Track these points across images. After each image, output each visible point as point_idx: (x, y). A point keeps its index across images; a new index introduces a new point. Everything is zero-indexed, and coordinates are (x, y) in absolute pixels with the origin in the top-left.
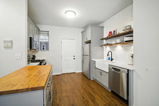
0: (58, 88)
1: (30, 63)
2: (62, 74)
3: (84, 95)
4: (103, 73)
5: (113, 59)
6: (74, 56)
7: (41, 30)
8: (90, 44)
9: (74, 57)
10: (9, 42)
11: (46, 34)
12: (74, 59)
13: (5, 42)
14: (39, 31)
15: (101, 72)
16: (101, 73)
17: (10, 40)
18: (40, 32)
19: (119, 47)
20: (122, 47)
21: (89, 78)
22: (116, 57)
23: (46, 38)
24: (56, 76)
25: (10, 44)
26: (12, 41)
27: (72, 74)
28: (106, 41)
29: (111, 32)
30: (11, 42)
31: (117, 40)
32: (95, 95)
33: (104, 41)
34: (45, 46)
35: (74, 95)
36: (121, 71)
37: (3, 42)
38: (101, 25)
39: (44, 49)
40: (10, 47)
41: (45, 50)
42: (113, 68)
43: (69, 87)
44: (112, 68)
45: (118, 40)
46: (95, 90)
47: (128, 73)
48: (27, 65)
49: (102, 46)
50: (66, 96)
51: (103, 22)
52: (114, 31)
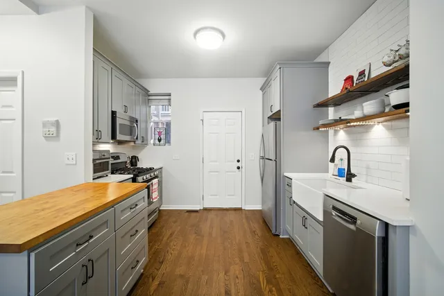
0: (174, 247)
1: (109, 175)
2: (205, 209)
3: (233, 284)
4: (309, 220)
5: (354, 176)
6: (238, 161)
7: (152, 92)
8: (278, 122)
9: (239, 164)
10: (52, 124)
11: (166, 103)
12: (238, 168)
13: (45, 125)
14: (147, 96)
15: (306, 216)
16: (304, 219)
17: (55, 119)
18: (151, 98)
19: (379, 131)
20: (390, 129)
21: (273, 231)
22: (368, 168)
23: (167, 112)
24: (187, 214)
25: (53, 129)
26: (57, 122)
27: (230, 212)
28: (335, 111)
29: (350, 79)
30: (57, 124)
31: (364, 104)
32: (271, 291)
33: (331, 110)
34: (164, 133)
35: (207, 277)
36: (358, 222)
37: (42, 125)
38: (322, 58)
39: (160, 140)
40: (54, 135)
41: (162, 142)
42: (334, 208)
43: (204, 251)
44: (331, 206)
45: (369, 106)
46: (279, 273)
47: (384, 235)
48: (92, 181)
49: (318, 129)
50: (182, 276)
51: (327, 47)
52: (362, 73)
